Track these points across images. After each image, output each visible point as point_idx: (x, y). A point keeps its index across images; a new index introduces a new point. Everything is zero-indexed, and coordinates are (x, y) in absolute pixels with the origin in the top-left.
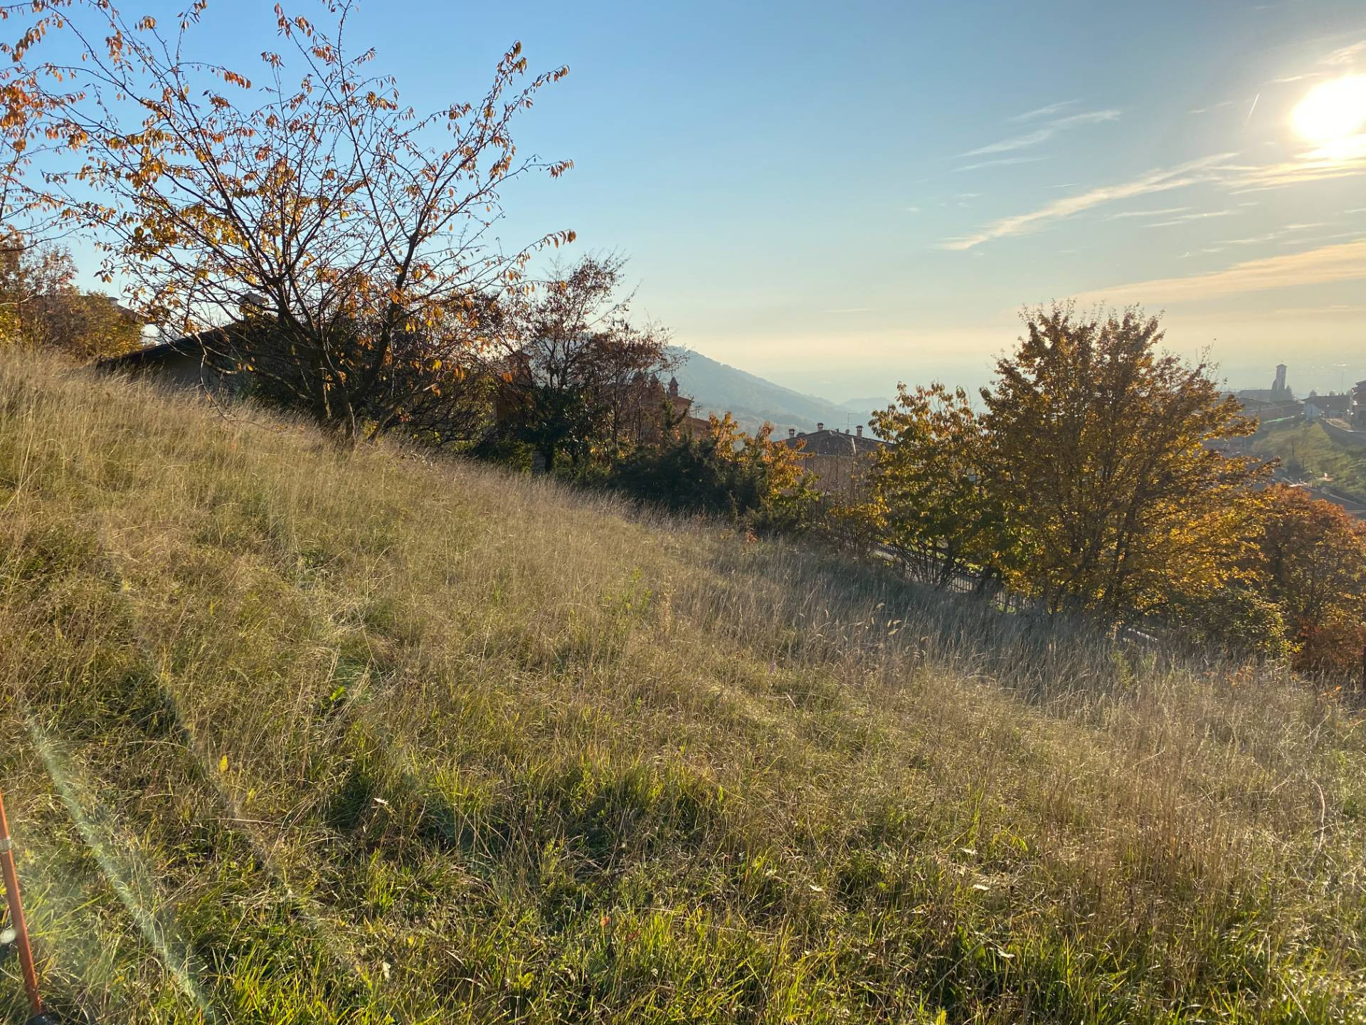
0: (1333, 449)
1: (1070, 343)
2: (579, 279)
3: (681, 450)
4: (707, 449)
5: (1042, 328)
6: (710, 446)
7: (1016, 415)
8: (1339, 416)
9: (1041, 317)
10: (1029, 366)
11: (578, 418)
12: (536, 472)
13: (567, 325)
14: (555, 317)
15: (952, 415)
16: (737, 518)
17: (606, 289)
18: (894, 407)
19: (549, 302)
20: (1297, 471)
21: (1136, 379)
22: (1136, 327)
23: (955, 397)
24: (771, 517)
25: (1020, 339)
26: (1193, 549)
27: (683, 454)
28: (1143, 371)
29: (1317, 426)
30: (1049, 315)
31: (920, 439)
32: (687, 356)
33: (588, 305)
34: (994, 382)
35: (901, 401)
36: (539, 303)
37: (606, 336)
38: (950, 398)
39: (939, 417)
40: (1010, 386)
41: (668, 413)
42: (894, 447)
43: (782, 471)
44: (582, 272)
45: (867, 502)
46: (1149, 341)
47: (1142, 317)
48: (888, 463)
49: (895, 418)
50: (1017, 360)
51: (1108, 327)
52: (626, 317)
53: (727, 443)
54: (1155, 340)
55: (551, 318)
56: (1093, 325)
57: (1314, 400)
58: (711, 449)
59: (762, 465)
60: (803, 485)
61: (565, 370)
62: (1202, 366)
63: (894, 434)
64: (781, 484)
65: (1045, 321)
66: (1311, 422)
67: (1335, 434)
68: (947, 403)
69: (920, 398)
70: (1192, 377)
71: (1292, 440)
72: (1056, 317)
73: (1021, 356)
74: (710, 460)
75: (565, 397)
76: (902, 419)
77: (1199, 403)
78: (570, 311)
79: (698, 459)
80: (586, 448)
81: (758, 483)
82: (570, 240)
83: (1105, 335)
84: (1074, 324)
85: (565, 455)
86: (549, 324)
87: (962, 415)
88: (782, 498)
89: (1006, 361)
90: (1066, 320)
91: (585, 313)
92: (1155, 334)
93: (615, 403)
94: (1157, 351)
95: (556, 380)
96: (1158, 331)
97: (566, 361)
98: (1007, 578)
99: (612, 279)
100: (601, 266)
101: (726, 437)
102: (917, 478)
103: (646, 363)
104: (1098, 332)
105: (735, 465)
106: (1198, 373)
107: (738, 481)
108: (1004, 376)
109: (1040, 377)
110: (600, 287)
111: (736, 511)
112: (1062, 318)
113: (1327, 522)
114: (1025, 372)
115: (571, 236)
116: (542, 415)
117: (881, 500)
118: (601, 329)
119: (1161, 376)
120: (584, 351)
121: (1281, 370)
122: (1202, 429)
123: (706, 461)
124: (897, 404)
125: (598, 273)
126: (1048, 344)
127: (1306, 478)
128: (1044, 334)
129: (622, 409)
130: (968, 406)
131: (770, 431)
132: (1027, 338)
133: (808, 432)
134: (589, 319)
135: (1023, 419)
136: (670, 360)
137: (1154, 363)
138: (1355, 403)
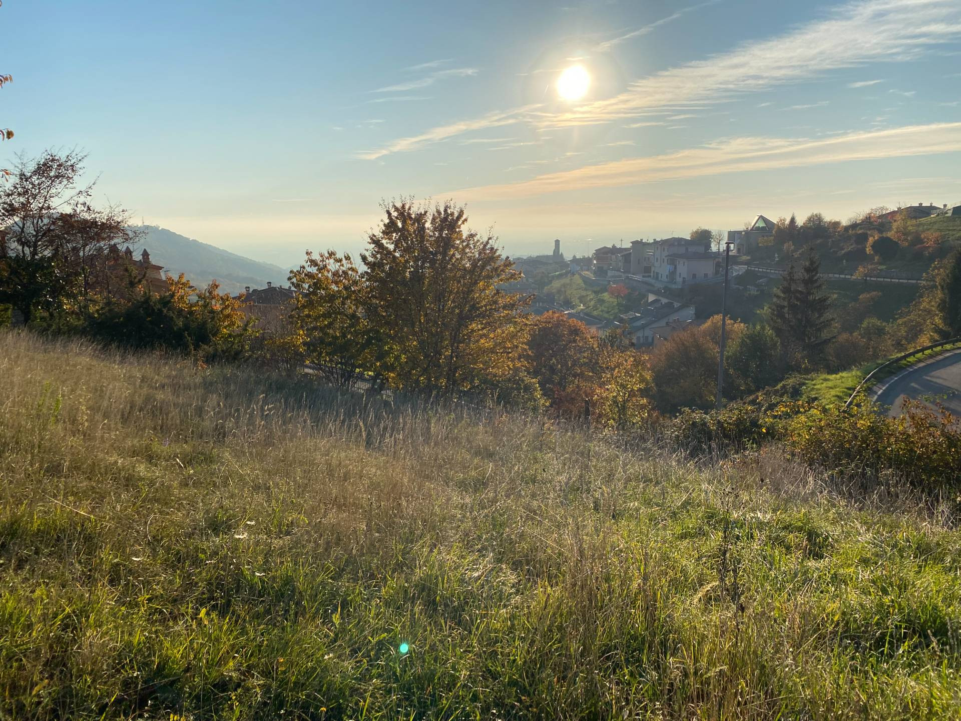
0: (586, 290)
1: (413, 224)
2: (43, 169)
3: (143, 303)
4: (166, 302)
5: (395, 214)
6: (168, 299)
7: (383, 271)
8: (588, 270)
9: (394, 206)
10: (389, 239)
11: (51, 281)
12: (15, 325)
13: (35, 205)
14: (22, 199)
15: (343, 272)
16: (193, 352)
17: (68, 178)
18: (304, 267)
19: (15, 187)
20: (568, 304)
21: (453, 246)
22: (452, 214)
23: (344, 259)
24: (220, 350)
25: (382, 221)
26: (492, 351)
27: (145, 306)
28: (458, 242)
29: (577, 276)
30: (399, 205)
31: (324, 289)
32: (146, 231)
33: (53, 191)
34: (369, 249)
35: (309, 263)
36: (6, 189)
37: (70, 216)
38: (340, 260)
39: (335, 274)
40: (378, 252)
41: (130, 276)
42: (306, 295)
43: (228, 316)
44: (45, 164)
45: (292, 334)
46: (460, 223)
47: (455, 207)
48: (304, 307)
49: (306, 275)
50: (381, 235)
51: (436, 214)
52: (88, 201)
53: (182, 297)
54: (463, 222)
55: (18, 201)
56: (426, 212)
57: (575, 260)
58: (169, 302)
59: (212, 312)
60: (246, 325)
61: (36, 243)
62: (490, 239)
63: (306, 286)
64: (229, 326)
65: (397, 209)
66: (573, 274)
67: (586, 280)
68: (339, 264)
69: (323, 261)
70: (485, 246)
71: (564, 285)
72: (403, 206)
73: (383, 232)
74: (169, 309)
75: (37, 265)
76: (310, 275)
77: (489, 262)
78: (36, 195)
79: (159, 310)
80: (60, 305)
81: (209, 326)
82: (9, 138)
83: (434, 219)
84: (414, 211)
85: (40, 312)
86: (16, 205)
87: (350, 272)
88: (230, 336)
89: (374, 235)
90: (409, 209)
91: (50, 197)
92: (463, 219)
93: (83, 269)
94: (465, 230)
95: (27, 250)
96: (464, 217)
97: (36, 236)
98: (387, 379)
99: (73, 170)
100: (63, 159)
101: (181, 292)
102: (325, 316)
103: (109, 236)
104: (429, 218)
105: (191, 313)
106: (487, 243)
107: (193, 325)
108: (373, 246)
109: (396, 246)
110: (63, 176)
111: (192, 347)
112: (407, 207)
113: (575, 332)
114: (387, 243)
115: (10, 134)
116: (17, 280)
117: (301, 332)
118: (68, 210)
119: (468, 245)
120: (52, 227)
121: (557, 242)
122: (491, 278)
123: (165, 311)
124: (306, 265)
125: (60, 165)
126: (400, 225)
127: (573, 307)
128: (397, 218)
129: (91, 273)
130: (353, 266)
131: (217, 286)
132: (387, 221)
133: (260, 288)
134: (54, 202)
135: (388, 275)
136: (131, 234)
137: (464, 237)
138: (595, 262)
